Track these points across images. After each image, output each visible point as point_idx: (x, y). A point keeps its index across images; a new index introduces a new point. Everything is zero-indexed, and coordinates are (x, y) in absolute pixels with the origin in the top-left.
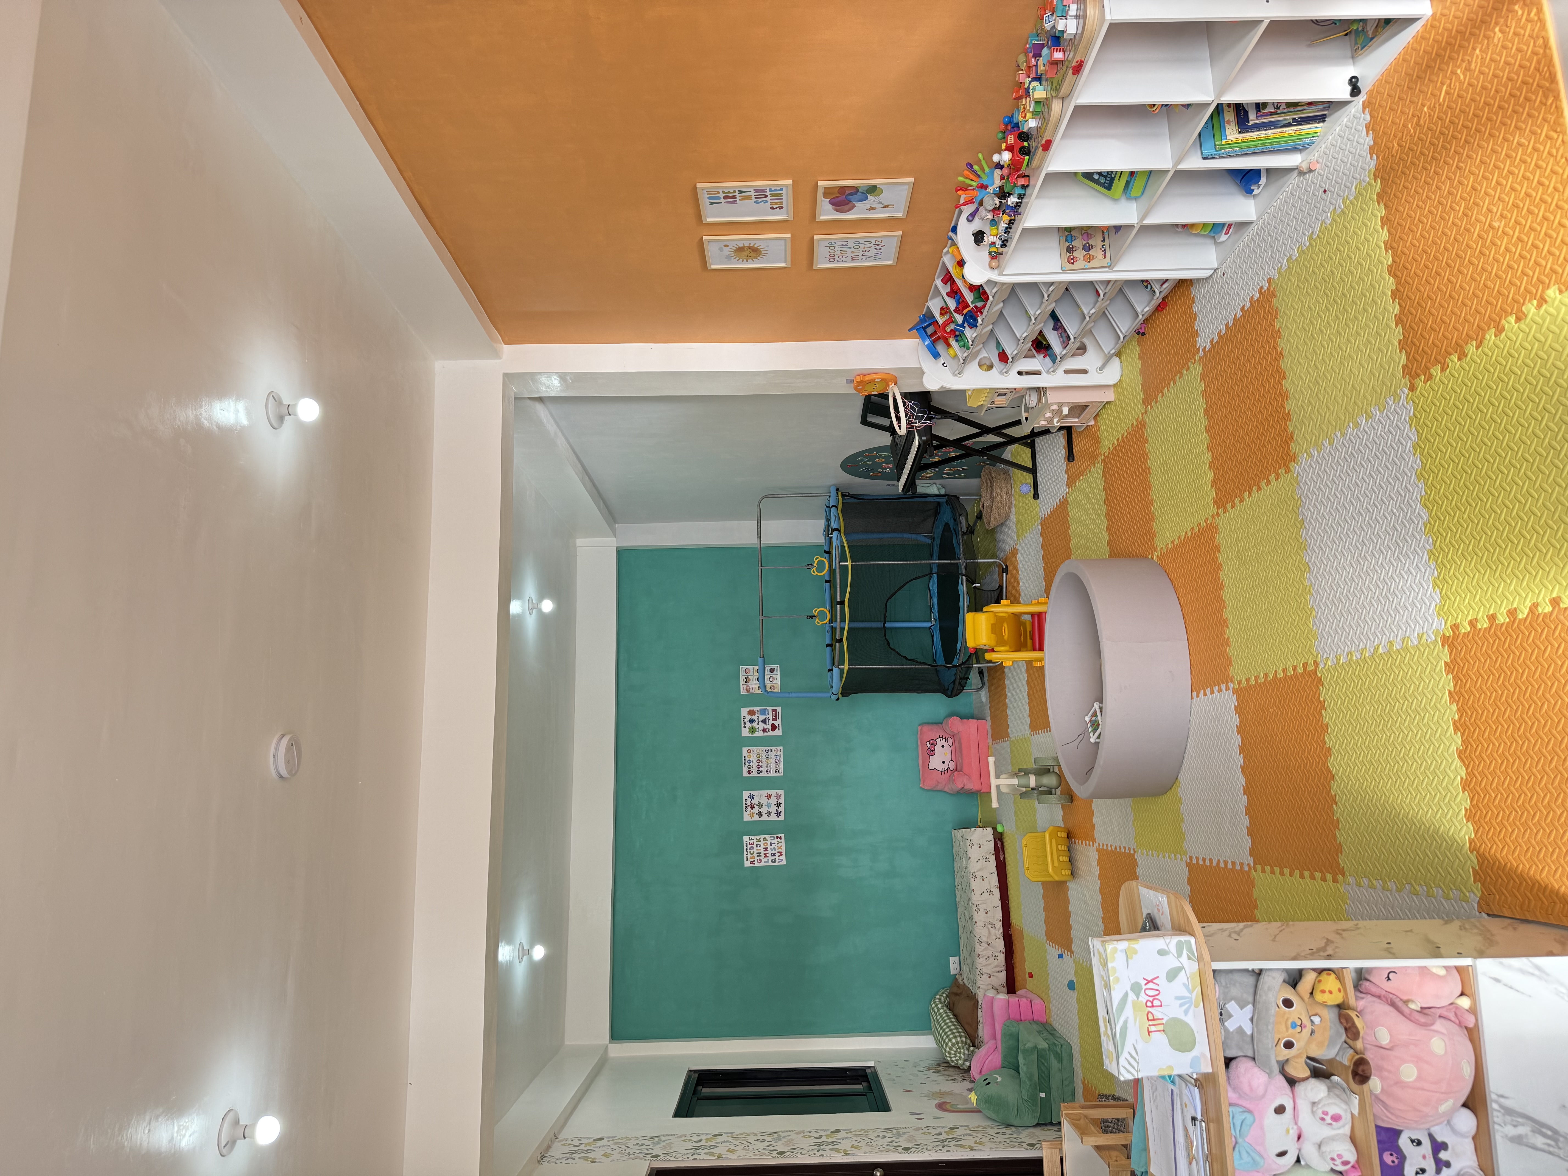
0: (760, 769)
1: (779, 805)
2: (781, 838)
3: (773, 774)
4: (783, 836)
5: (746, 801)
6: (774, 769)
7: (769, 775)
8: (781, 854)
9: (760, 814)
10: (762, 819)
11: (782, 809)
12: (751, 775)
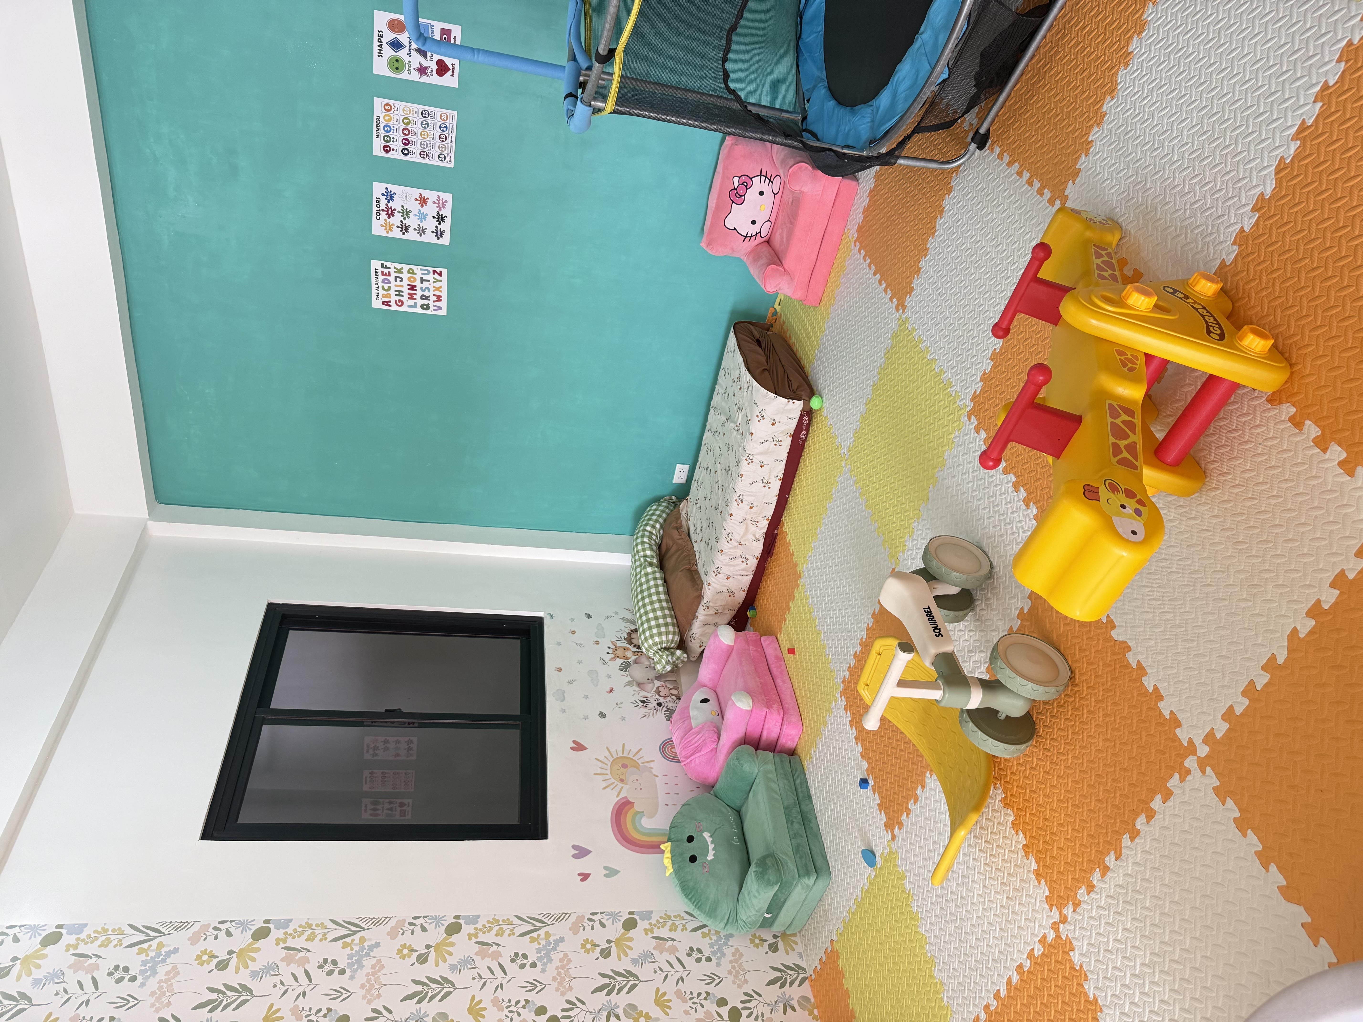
0: (409, 147)
1: (441, 219)
2: (440, 274)
3: (435, 162)
4: (444, 272)
5: (378, 202)
6: (436, 151)
7: (426, 161)
8: (439, 298)
9: (405, 229)
10: (407, 236)
11: (446, 226)
12: (388, 155)
